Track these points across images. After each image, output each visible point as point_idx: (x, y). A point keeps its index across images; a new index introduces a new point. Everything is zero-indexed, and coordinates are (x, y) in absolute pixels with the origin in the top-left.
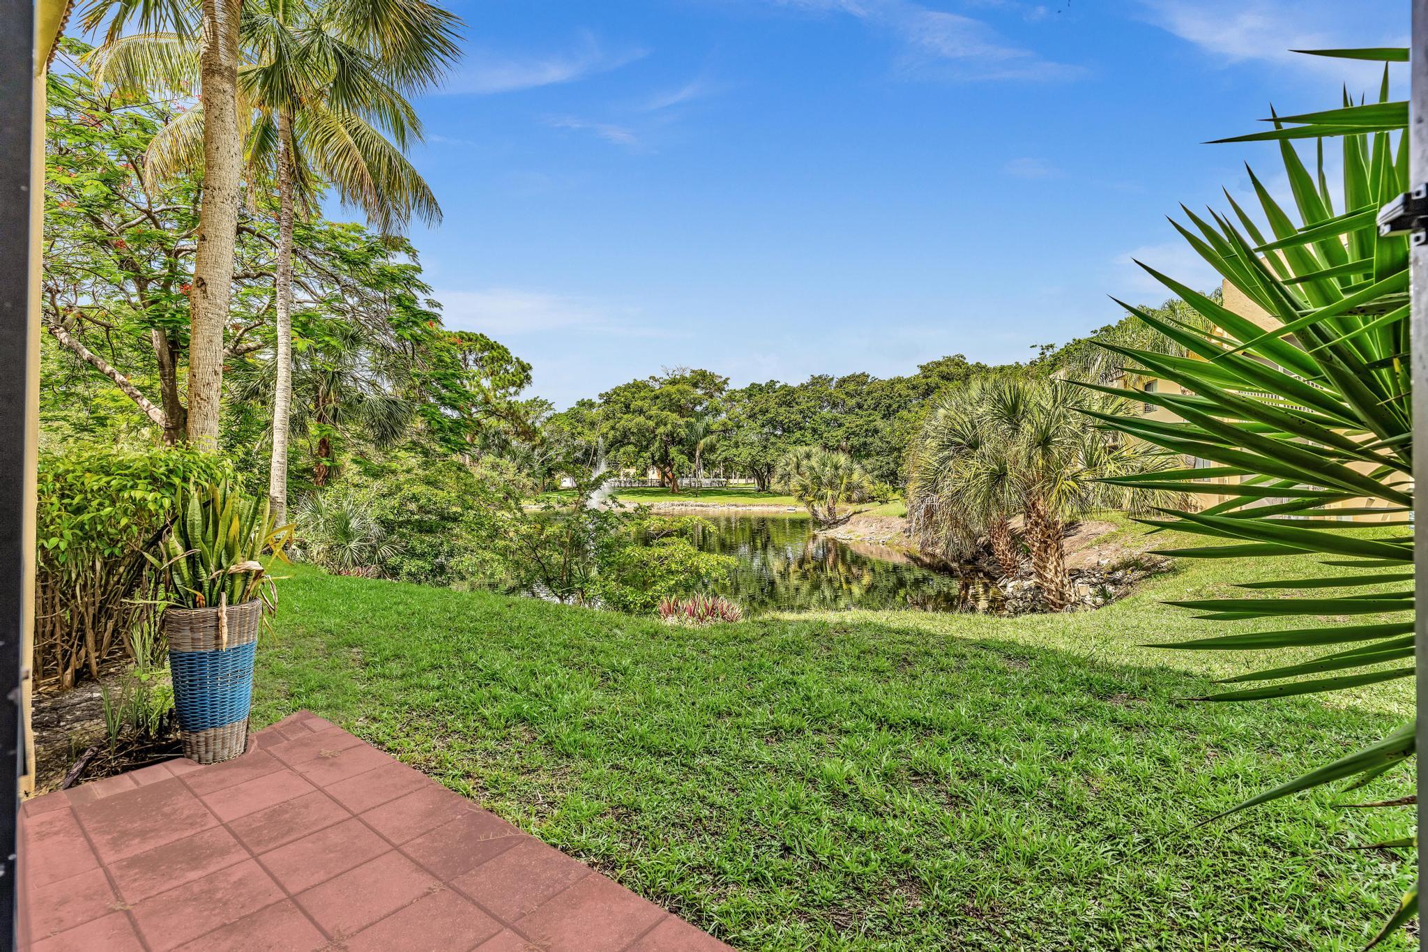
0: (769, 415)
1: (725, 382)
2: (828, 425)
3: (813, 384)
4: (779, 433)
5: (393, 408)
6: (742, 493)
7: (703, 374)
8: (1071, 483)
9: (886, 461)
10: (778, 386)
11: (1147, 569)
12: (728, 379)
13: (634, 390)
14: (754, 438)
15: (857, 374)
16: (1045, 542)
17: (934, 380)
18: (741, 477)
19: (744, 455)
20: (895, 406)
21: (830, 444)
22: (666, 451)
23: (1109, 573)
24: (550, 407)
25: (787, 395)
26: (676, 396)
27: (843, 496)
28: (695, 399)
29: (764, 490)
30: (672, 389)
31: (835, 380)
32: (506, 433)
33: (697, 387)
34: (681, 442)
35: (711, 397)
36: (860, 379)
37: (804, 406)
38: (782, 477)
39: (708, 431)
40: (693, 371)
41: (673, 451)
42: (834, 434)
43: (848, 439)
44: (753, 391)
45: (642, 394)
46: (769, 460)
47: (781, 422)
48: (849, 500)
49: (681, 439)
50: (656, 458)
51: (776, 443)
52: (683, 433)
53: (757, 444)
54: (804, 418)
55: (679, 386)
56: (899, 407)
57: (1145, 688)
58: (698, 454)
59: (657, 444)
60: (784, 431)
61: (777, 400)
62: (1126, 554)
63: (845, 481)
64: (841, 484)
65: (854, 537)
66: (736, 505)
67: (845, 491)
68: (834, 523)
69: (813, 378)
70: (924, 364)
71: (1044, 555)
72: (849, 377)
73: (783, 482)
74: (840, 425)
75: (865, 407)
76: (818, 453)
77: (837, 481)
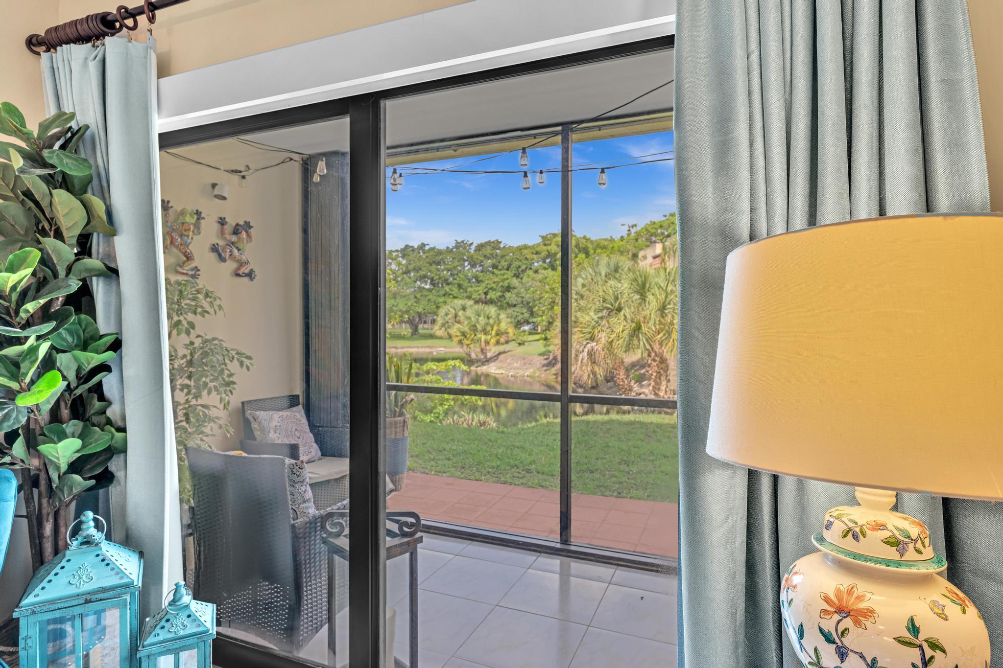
0: (420, 273)
2: (470, 281)
3: (456, 247)
4: (429, 287)
10: (427, 248)
15: (492, 240)
16: (660, 372)
17: (553, 248)
18: (397, 323)
19: (401, 305)
20: (523, 267)
21: (475, 297)
25: (436, 255)
27: (493, 341)
29: (416, 334)
31: (475, 245)
36: (495, 245)
38: (443, 325)
42: (477, 289)
43: (487, 293)
44: (406, 251)
46: (422, 310)
48: (498, 343)
54: (451, 275)
56: (526, 268)
61: (428, 260)
63: (495, 328)
64: (492, 330)
65: (503, 372)
66: (396, 348)
67: (495, 336)
68: (486, 361)
69: (457, 242)
70: (544, 235)
71: (658, 380)
72: (486, 243)
73: (443, 329)
74: (479, 281)
75: (500, 267)
76: (471, 306)
77: (489, 328)
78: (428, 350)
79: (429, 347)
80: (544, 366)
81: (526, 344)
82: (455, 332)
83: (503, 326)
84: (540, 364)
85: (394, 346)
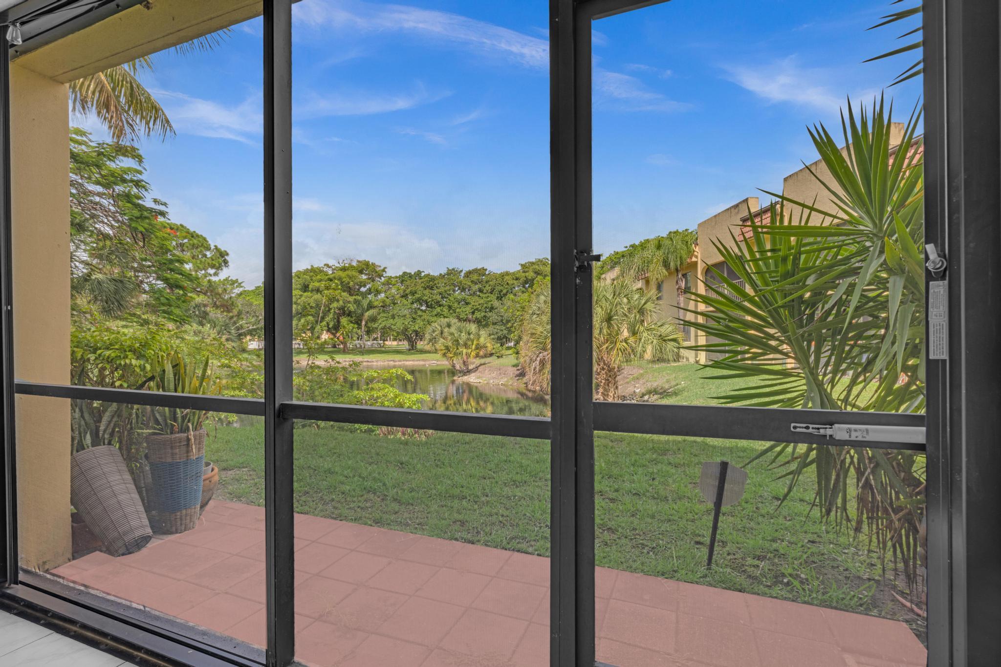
0: (417, 296)
1: (384, 270)
2: (459, 303)
3: (448, 274)
4: (424, 308)
5: (120, 285)
6: (398, 352)
7: (367, 264)
8: (624, 344)
9: (501, 330)
10: (423, 274)
11: (661, 394)
12: (386, 268)
13: (312, 274)
14: (406, 312)
15: (479, 268)
16: (608, 380)
17: (530, 275)
18: (395, 340)
19: (399, 324)
20: (505, 291)
21: (461, 317)
22: (339, 322)
23: (641, 397)
24: (240, 285)
25: (430, 281)
26: (346, 280)
27: (473, 354)
28: (361, 282)
29: (413, 349)
30: (341, 273)
31: (464, 272)
32: (205, 306)
33: (362, 273)
34: (349, 314)
35: (373, 281)
36: (481, 272)
37: (442, 290)
38: (430, 340)
39: (371, 306)
40: (358, 261)
41: (344, 321)
42: (464, 310)
43: (473, 313)
44: (405, 278)
45: (319, 277)
46: (417, 328)
47: (426, 300)
48: (477, 356)
49: (350, 312)
50: (331, 326)
51: (422, 316)
52: (352, 307)
53: (408, 316)
54: (442, 298)
55: (349, 273)
56: (507, 292)
57: (679, 449)
58: (363, 323)
59: (331, 316)
60: (427, 306)
61: (423, 285)
62: (650, 386)
63: (475, 343)
64: (473, 344)
65: (481, 381)
66: (394, 361)
67: (475, 350)
68: (468, 372)
69: (449, 270)
70: (523, 263)
71: (607, 387)
72: (473, 270)
73: (431, 343)
74: (467, 304)
75: (485, 291)
76: (455, 323)
77: (470, 343)
78: (422, 363)
79: (423, 360)
80: (517, 376)
81: (504, 357)
82: (440, 346)
83: (482, 340)
84: (513, 374)
85: (392, 359)
